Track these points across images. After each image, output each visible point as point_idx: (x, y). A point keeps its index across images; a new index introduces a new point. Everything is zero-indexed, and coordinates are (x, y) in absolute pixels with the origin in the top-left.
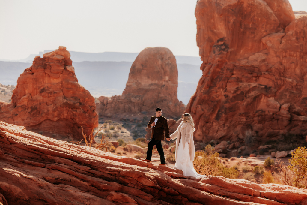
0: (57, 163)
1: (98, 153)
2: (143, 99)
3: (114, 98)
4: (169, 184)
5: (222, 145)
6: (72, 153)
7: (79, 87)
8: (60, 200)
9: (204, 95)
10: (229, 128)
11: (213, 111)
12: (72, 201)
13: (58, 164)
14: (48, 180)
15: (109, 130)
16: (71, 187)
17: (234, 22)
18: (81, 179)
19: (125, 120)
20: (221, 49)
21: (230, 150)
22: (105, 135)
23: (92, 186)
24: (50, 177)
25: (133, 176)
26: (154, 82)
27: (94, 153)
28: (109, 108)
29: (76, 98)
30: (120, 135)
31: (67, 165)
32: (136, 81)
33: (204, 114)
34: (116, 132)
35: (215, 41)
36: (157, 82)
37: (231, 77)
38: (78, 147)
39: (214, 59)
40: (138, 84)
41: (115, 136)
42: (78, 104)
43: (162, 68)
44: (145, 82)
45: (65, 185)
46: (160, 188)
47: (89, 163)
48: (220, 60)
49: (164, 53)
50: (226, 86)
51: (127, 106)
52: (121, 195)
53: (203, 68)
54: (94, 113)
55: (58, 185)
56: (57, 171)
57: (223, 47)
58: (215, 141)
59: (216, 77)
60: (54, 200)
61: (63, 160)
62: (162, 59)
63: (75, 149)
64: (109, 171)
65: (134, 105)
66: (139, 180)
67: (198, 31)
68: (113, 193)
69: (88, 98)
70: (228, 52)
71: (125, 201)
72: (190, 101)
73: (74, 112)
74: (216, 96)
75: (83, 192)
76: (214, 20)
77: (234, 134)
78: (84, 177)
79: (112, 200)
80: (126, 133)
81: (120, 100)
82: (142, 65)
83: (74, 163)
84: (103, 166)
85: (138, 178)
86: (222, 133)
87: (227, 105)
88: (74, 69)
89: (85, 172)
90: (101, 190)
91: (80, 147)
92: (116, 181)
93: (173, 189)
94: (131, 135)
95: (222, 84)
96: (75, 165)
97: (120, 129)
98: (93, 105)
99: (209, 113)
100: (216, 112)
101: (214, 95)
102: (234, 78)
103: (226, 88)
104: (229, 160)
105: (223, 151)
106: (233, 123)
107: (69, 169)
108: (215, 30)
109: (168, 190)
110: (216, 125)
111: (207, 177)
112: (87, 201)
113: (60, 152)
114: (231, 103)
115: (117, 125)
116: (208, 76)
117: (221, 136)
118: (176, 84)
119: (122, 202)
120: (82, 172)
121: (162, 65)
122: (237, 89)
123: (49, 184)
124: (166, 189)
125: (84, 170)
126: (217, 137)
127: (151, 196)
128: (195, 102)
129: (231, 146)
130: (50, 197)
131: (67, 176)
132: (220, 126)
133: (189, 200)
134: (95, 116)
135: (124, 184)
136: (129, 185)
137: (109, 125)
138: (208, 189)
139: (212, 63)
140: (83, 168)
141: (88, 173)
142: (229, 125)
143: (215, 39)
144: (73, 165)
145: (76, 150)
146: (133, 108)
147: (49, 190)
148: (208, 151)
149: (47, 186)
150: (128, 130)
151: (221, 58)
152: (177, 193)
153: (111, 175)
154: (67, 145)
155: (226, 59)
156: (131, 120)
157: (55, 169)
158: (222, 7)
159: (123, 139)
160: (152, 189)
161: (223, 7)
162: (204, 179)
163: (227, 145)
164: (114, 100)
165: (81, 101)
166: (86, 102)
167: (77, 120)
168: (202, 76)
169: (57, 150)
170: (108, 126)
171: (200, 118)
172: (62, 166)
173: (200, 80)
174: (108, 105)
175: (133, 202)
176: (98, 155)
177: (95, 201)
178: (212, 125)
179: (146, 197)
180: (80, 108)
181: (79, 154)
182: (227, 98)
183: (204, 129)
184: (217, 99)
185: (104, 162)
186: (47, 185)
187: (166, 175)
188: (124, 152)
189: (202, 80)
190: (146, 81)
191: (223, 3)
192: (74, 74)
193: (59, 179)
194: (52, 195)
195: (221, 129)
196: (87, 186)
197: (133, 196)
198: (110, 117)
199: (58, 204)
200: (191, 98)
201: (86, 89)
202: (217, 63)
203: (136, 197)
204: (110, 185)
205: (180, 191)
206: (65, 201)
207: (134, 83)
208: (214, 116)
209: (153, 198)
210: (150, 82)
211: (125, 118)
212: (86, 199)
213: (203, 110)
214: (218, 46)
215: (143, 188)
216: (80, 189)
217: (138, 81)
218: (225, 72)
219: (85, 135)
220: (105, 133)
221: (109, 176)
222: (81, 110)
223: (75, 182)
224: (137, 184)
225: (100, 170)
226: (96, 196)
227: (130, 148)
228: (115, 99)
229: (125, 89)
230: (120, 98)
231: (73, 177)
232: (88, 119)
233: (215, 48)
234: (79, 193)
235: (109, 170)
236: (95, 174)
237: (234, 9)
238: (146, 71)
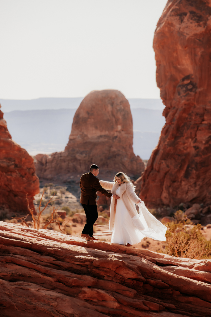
0: (11, 255)
1: (61, 237)
2: (91, 155)
3: (54, 155)
4: (155, 274)
5: (193, 209)
6: (31, 241)
7: (13, 145)
8: (20, 302)
9: (169, 148)
10: (201, 187)
11: (180, 167)
12: (34, 303)
13: (14, 255)
14: (2, 277)
15: (50, 195)
16: (32, 284)
17: (202, 55)
18: (43, 273)
19: (69, 182)
20: (187, 90)
21: (204, 215)
22: (46, 202)
23: (59, 281)
24: (5, 272)
25: (110, 266)
26: (103, 133)
27: (56, 238)
28: (49, 168)
29: (10, 160)
30: (64, 201)
31: (25, 256)
32: (81, 133)
33: (170, 172)
34: (59, 198)
35: (179, 80)
36: (107, 133)
37: (201, 123)
38: (36, 232)
39: (179, 102)
40: (84, 136)
41: (59, 203)
42: (13, 166)
43: (113, 115)
44: (93, 134)
45: (25, 282)
46: (145, 279)
47: (53, 252)
48: (187, 102)
49: (114, 96)
50: (196, 135)
51: (71, 164)
52: (96, 292)
53: (166, 113)
54: (34, 177)
55: (15, 283)
56: (13, 264)
57: (190, 87)
58: (184, 204)
59: (182, 124)
60: (12, 302)
61: (20, 249)
62: (112, 104)
63: (32, 234)
64: (79, 262)
65: (80, 163)
66: (117, 271)
67: (157, 68)
68: (86, 289)
69: (26, 159)
70: (196, 93)
71: (101, 300)
72: (151, 155)
73: (9, 177)
74: (184, 148)
75: (47, 290)
76: (177, 53)
77: (208, 195)
78: (47, 271)
79: (85, 298)
80: (71, 198)
81: (62, 158)
82: (88, 113)
83: (34, 254)
84: (70, 255)
85: (117, 268)
86: (193, 194)
87: (198, 159)
88: (6, 122)
89: (49, 264)
90: (71, 286)
91: (38, 231)
92: (89, 274)
93: (160, 281)
94: (78, 201)
95: (191, 133)
96: (35, 256)
97: (64, 194)
98: (32, 166)
99: (176, 170)
100: (185, 168)
101: (181, 147)
102: (205, 124)
103: (196, 137)
104: (205, 228)
105: (196, 216)
106: (206, 180)
107: (28, 261)
108: (179, 67)
109: (155, 283)
110: (185, 185)
111: (202, 262)
112: (53, 301)
113: (15, 240)
114: (203, 157)
115: (61, 189)
116: (173, 124)
117: (192, 198)
118: (130, 134)
119: (97, 301)
120: (44, 264)
121: (112, 112)
122: (209, 139)
123: (4, 281)
124: (152, 281)
125: (46, 261)
126: (188, 199)
127: (134, 292)
128: (158, 157)
129: (205, 210)
130: (7, 299)
131: (25, 271)
132: (190, 185)
133: (181, 293)
134: (35, 180)
135: (99, 277)
136: (106, 278)
137: (50, 189)
138: (204, 278)
139: (176, 107)
140: (45, 258)
141: (52, 265)
142: (201, 184)
143: (179, 77)
144: (33, 256)
145: (34, 235)
146: (78, 167)
147: (4, 290)
148: (179, 218)
149: (2, 285)
150: (73, 194)
151: (188, 100)
152: (167, 285)
153: (81, 266)
154: (21, 229)
155: (194, 101)
156: (77, 182)
157: (11, 262)
158: (186, 36)
159: (68, 205)
160: (135, 282)
161: (188, 37)
162: (199, 264)
163: (200, 209)
164: (54, 157)
165: (17, 162)
166: (22, 163)
167: (13, 186)
168: (166, 124)
169: (11, 237)
170: (48, 191)
171: (164, 177)
172: (18, 258)
173: (163, 129)
174: (47, 164)
175: (112, 300)
176: (62, 240)
177: (64, 301)
178: (181, 185)
179: (128, 293)
180: (16, 172)
181: (38, 241)
182: (197, 150)
183: (171, 190)
184: (185, 152)
185: (71, 249)
186: (2, 283)
187: (151, 262)
188: (74, 224)
189: (165, 129)
190: (94, 132)
191: (188, 32)
192: (6, 129)
193: (15, 275)
194: (9, 296)
195: (192, 189)
196: (52, 282)
197: (111, 292)
198: (51, 180)
199: (17, 307)
200: (153, 152)
201: (22, 147)
202: (184, 107)
203: (116, 294)
204: (81, 279)
205: (170, 283)
206: (26, 303)
207: (79, 135)
208: (183, 173)
209: (137, 294)
210: (98, 133)
211: (69, 180)
212: (52, 299)
213: (168, 166)
214: (183, 86)
215: (123, 281)
216: (43, 286)
217: (83, 133)
218: (193, 118)
219: (31, 209)
220: (46, 200)
221: (79, 268)
222: (17, 173)
223: (37, 277)
224: (115, 276)
225: (68, 260)
226: (64, 295)
227: (80, 218)
228: (56, 156)
229: (67, 144)
230: (62, 155)
231: (33, 271)
232: (26, 184)
233: (180, 88)
234: (43, 291)
235: (78, 260)
236: (61, 266)
237: (201, 39)
238: (93, 120)
